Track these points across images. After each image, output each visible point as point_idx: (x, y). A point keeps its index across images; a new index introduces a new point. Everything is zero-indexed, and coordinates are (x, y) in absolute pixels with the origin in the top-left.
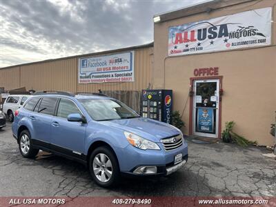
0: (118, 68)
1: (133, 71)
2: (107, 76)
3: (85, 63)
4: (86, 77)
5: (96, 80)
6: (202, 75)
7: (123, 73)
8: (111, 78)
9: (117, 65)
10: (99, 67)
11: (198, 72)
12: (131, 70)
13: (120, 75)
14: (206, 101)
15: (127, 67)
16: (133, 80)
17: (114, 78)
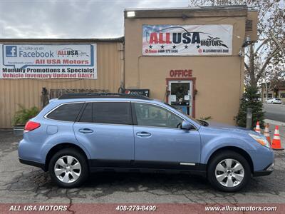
0: (71, 62)
1: (95, 67)
2: (55, 70)
3: (13, 51)
4: (15, 70)
5: (35, 75)
6: (177, 76)
7: (81, 68)
8: (61, 73)
9: (70, 58)
10: (40, 58)
11: (174, 73)
12: (92, 65)
13: (76, 70)
14: (180, 100)
15: (87, 62)
16: (96, 77)
17: (66, 73)
